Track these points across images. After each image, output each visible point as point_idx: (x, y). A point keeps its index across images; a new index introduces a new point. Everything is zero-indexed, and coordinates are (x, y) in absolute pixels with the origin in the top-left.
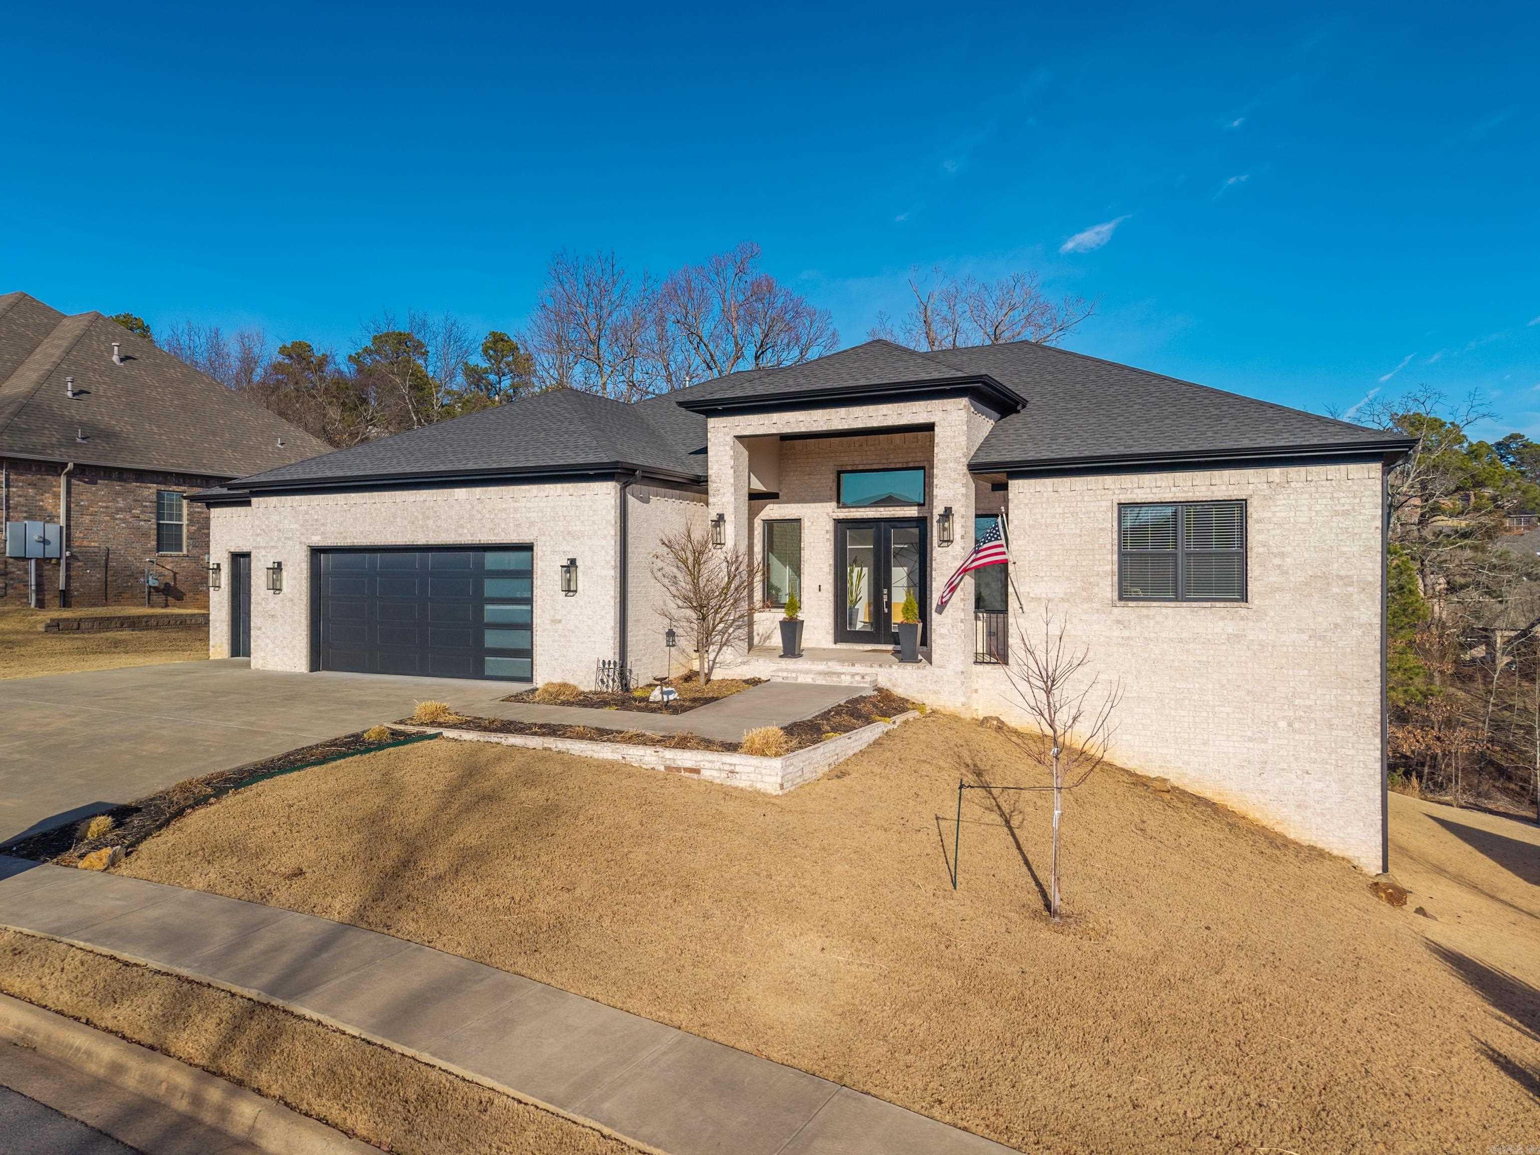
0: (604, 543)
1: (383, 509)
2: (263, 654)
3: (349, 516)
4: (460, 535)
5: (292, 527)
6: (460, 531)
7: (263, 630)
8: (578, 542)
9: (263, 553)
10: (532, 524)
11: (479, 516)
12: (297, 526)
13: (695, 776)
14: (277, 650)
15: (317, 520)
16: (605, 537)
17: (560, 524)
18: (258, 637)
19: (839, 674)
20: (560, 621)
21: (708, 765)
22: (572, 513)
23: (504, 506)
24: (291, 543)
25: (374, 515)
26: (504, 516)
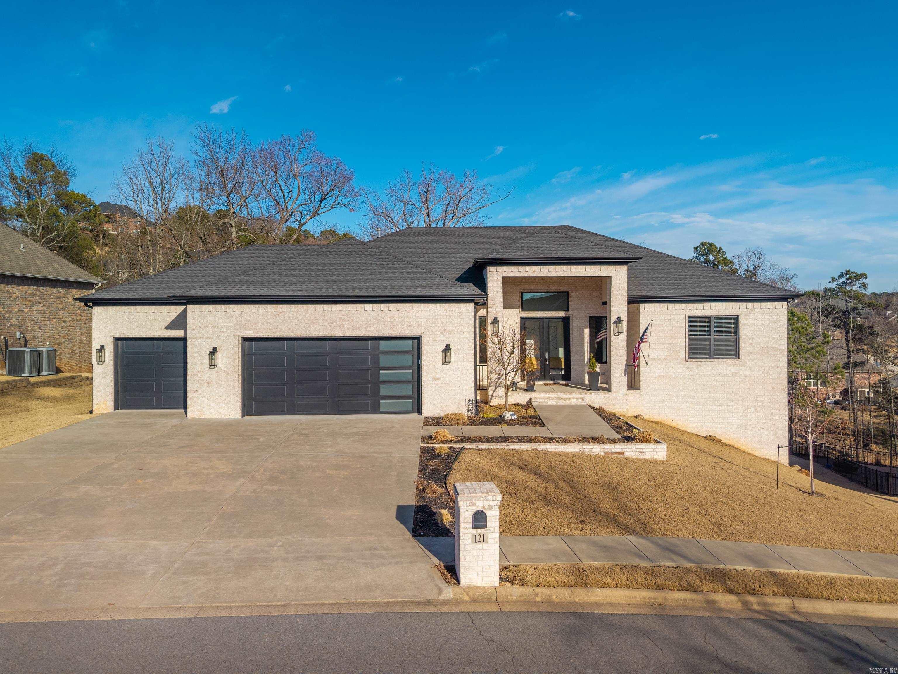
0: (468, 336)
1: (307, 315)
2: (199, 408)
3: (278, 318)
4: (369, 331)
5: (226, 324)
6: (369, 329)
7: (200, 392)
8: (450, 335)
9: (199, 341)
10: (420, 325)
11: (383, 320)
12: (231, 324)
13: (621, 456)
14: (213, 405)
15: (249, 321)
16: (468, 333)
17: (439, 325)
18: (194, 397)
19: (570, 399)
20: (439, 379)
21: (628, 450)
22: (447, 319)
23: (400, 315)
24: (226, 335)
25: (300, 318)
26: (400, 320)
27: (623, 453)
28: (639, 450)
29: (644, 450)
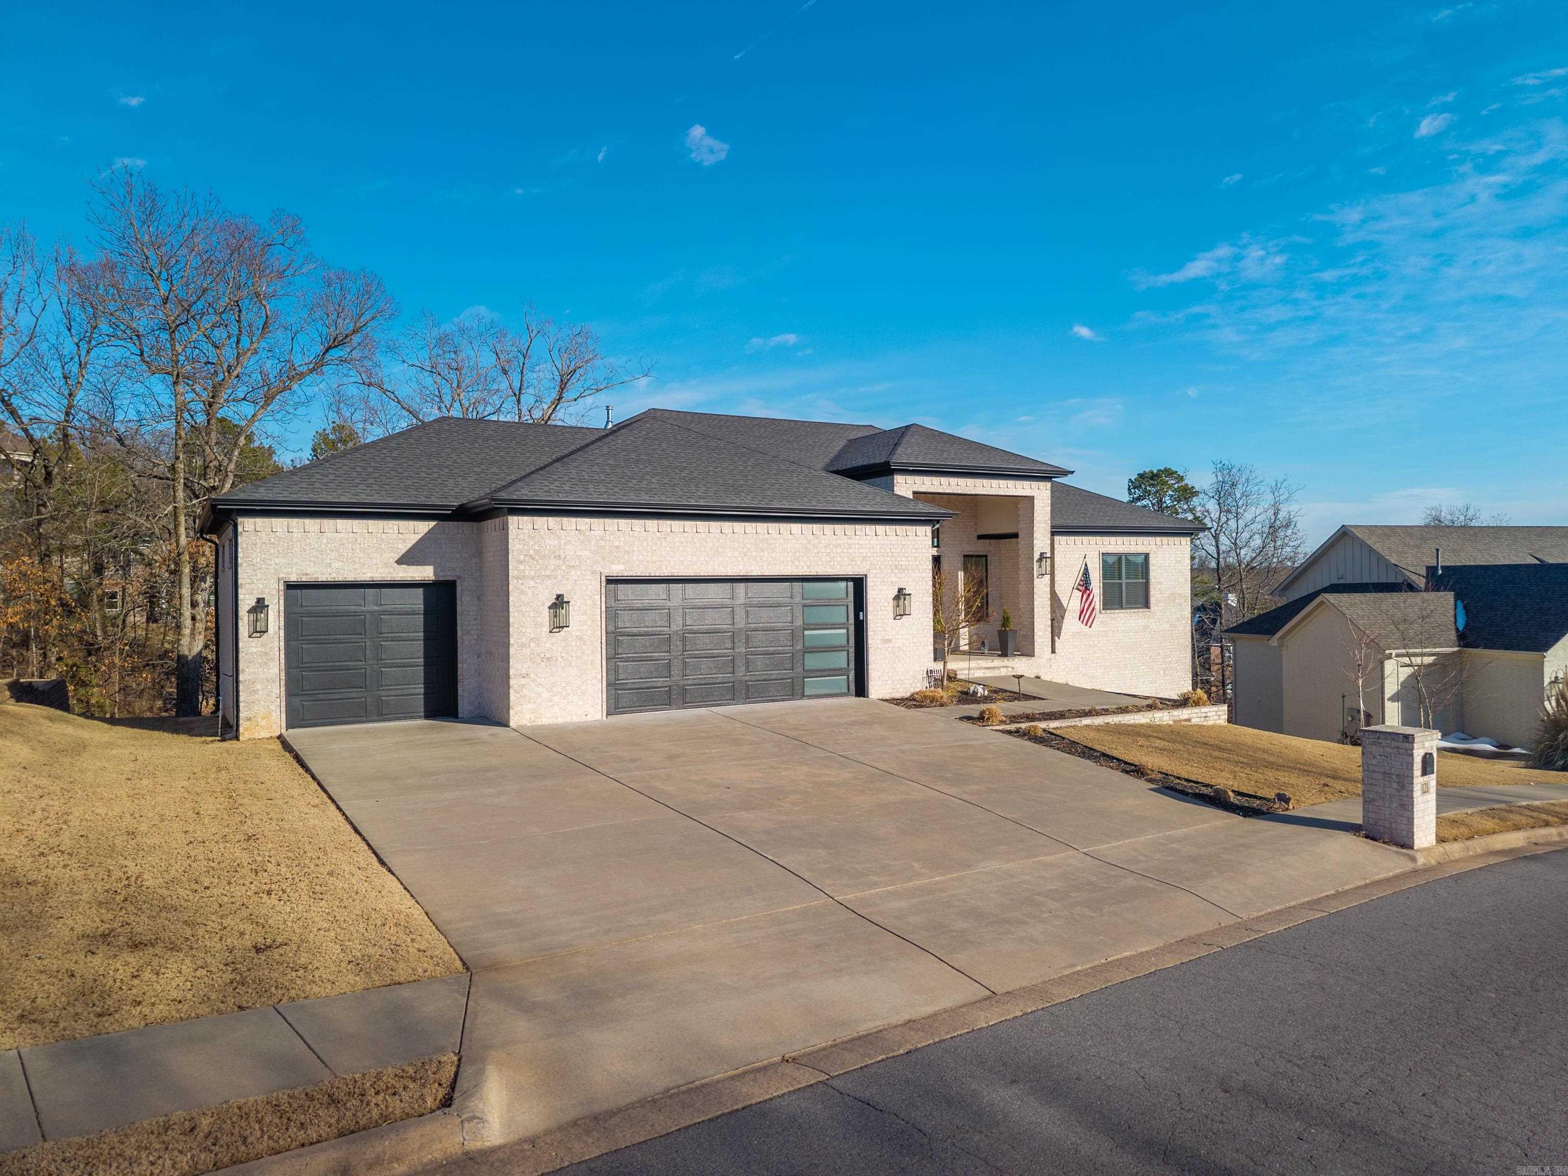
0: (924, 575)
1: (708, 540)
2: (531, 706)
3: (664, 544)
4: (797, 567)
5: (579, 553)
6: (797, 563)
7: (532, 676)
8: (903, 575)
9: (532, 583)
10: (864, 559)
11: (816, 550)
12: (587, 553)
14: (556, 699)
15: (617, 547)
16: (924, 572)
17: (889, 559)
18: (523, 686)
20: (890, 641)
22: (899, 550)
23: (839, 542)
24: (579, 573)
25: (698, 545)
26: (839, 550)
27: (1189, 720)
28: (1204, 715)
29: (1209, 714)
